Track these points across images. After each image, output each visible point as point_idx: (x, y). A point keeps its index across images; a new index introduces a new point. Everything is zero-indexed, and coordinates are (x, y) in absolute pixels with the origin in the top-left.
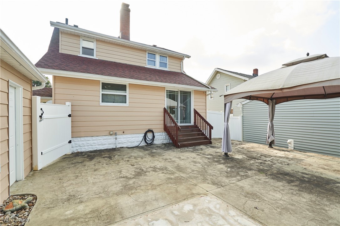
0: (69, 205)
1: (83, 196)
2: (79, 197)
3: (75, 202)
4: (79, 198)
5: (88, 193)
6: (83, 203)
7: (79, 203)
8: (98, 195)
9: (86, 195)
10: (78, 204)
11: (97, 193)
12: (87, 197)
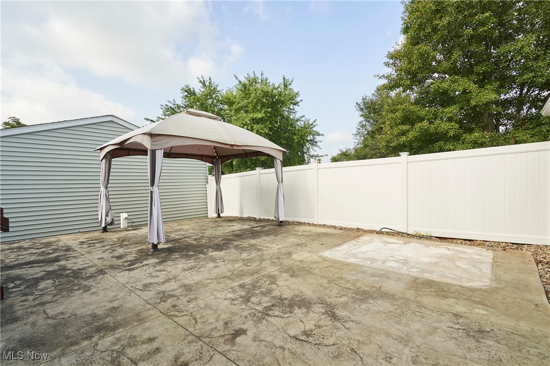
0: (481, 322)
1: (449, 323)
2: (457, 326)
3: (468, 321)
4: (458, 323)
5: (436, 324)
6: (455, 312)
7: (461, 316)
8: (421, 311)
9: (442, 321)
10: (464, 315)
11: (420, 314)
12: (443, 318)
